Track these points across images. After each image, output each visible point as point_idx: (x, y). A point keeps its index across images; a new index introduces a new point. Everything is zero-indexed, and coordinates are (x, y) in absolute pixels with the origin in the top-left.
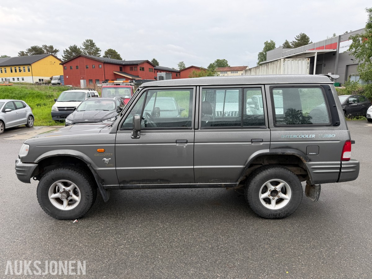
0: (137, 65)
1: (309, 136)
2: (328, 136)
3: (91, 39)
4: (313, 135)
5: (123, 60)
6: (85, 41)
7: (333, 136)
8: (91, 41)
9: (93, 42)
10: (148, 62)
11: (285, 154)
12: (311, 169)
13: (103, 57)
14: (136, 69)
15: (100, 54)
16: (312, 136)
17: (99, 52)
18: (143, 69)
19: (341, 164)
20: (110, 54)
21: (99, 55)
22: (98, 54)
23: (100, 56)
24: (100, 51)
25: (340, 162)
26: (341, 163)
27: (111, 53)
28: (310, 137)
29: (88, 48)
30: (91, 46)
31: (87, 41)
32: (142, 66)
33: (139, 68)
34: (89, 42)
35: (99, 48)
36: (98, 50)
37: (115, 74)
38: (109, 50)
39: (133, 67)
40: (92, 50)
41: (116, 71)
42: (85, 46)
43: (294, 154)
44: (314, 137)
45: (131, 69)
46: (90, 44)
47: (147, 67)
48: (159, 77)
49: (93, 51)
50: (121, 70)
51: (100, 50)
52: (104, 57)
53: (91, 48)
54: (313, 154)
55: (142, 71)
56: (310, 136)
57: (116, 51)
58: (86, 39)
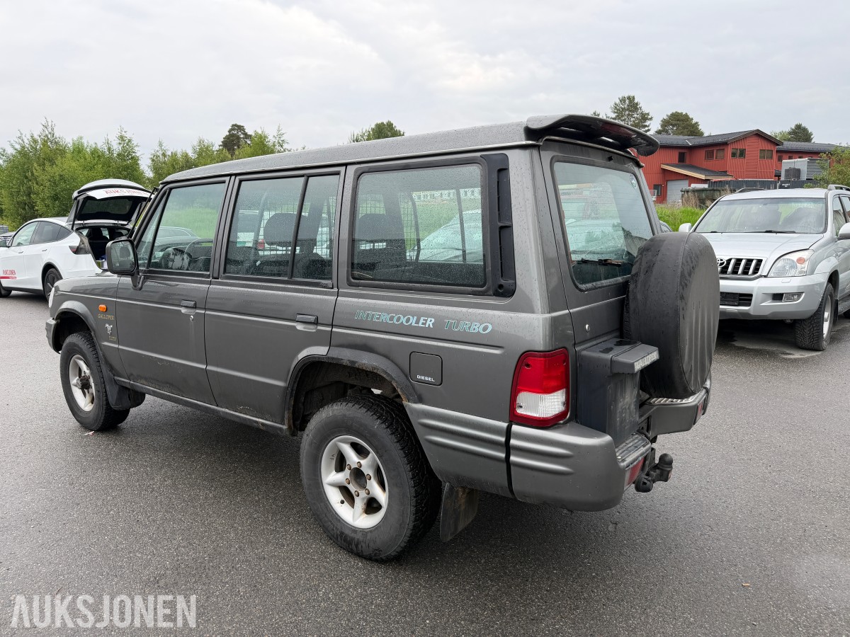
0: (725, 144)
1: (417, 322)
2: (469, 328)
3: (632, 95)
4: (429, 319)
5: (706, 135)
6: (618, 101)
7: (485, 329)
8: (631, 99)
9: (636, 101)
10: (759, 135)
11: (357, 365)
12: (420, 426)
13: (656, 132)
14: (721, 154)
15: (648, 126)
16: (426, 320)
17: (647, 123)
18: (742, 153)
19: (508, 434)
20: (673, 126)
21: (647, 128)
22: (646, 126)
23: (649, 130)
24: (651, 119)
25: (505, 425)
26: (509, 428)
27: (679, 122)
28: (420, 325)
29: (622, 116)
30: (630, 111)
31: (623, 100)
32: (739, 146)
33: (729, 151)
34: (627, 102)
35: (648, 114)
36: (645, 117)
37: (664, 170)
38: (673, 114)
39: (715, 149)
40: (632, 119)
41: (667, 165)
42: (615, 112)
43: (375, 371)
44: (431, 326)
45: (710, 156)
46: (628, 106)
47: (753, 147)
48: (787, 171)
49: (634, 121)
50: (682, 161)
51: (649, 117)
52: (659, 132)
53: (629, 115)
54: (427, 379)
55: (738, 161)
56: (422, 321)
57: (691, 117)
58: (621, 97)
